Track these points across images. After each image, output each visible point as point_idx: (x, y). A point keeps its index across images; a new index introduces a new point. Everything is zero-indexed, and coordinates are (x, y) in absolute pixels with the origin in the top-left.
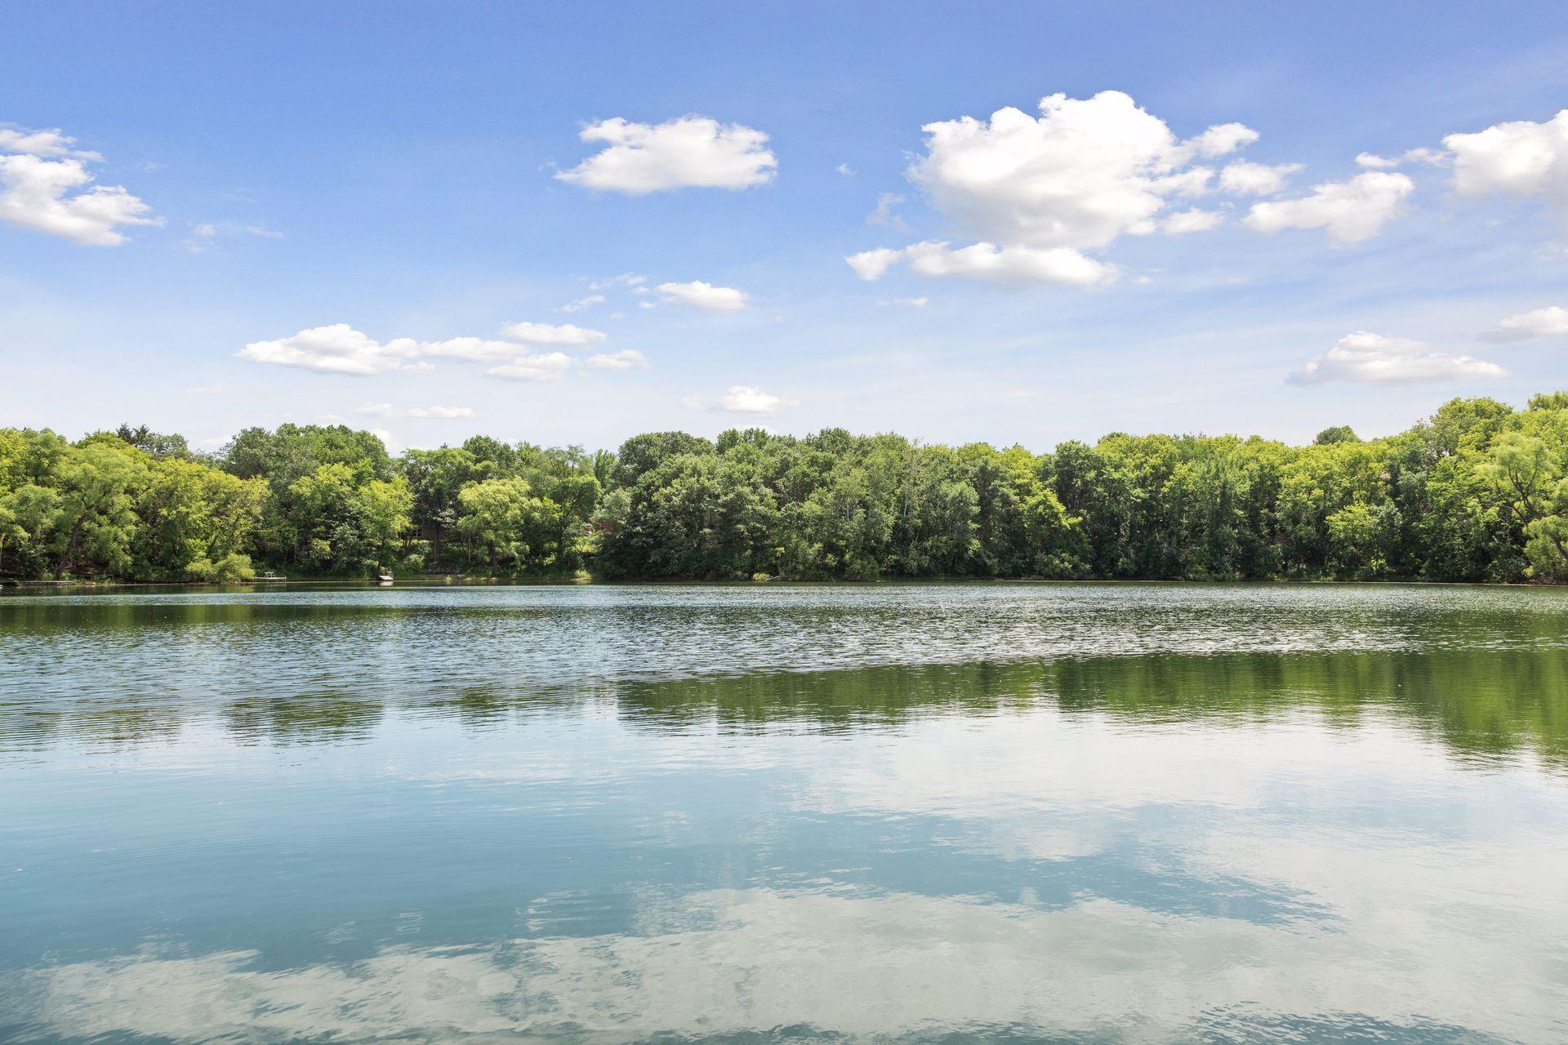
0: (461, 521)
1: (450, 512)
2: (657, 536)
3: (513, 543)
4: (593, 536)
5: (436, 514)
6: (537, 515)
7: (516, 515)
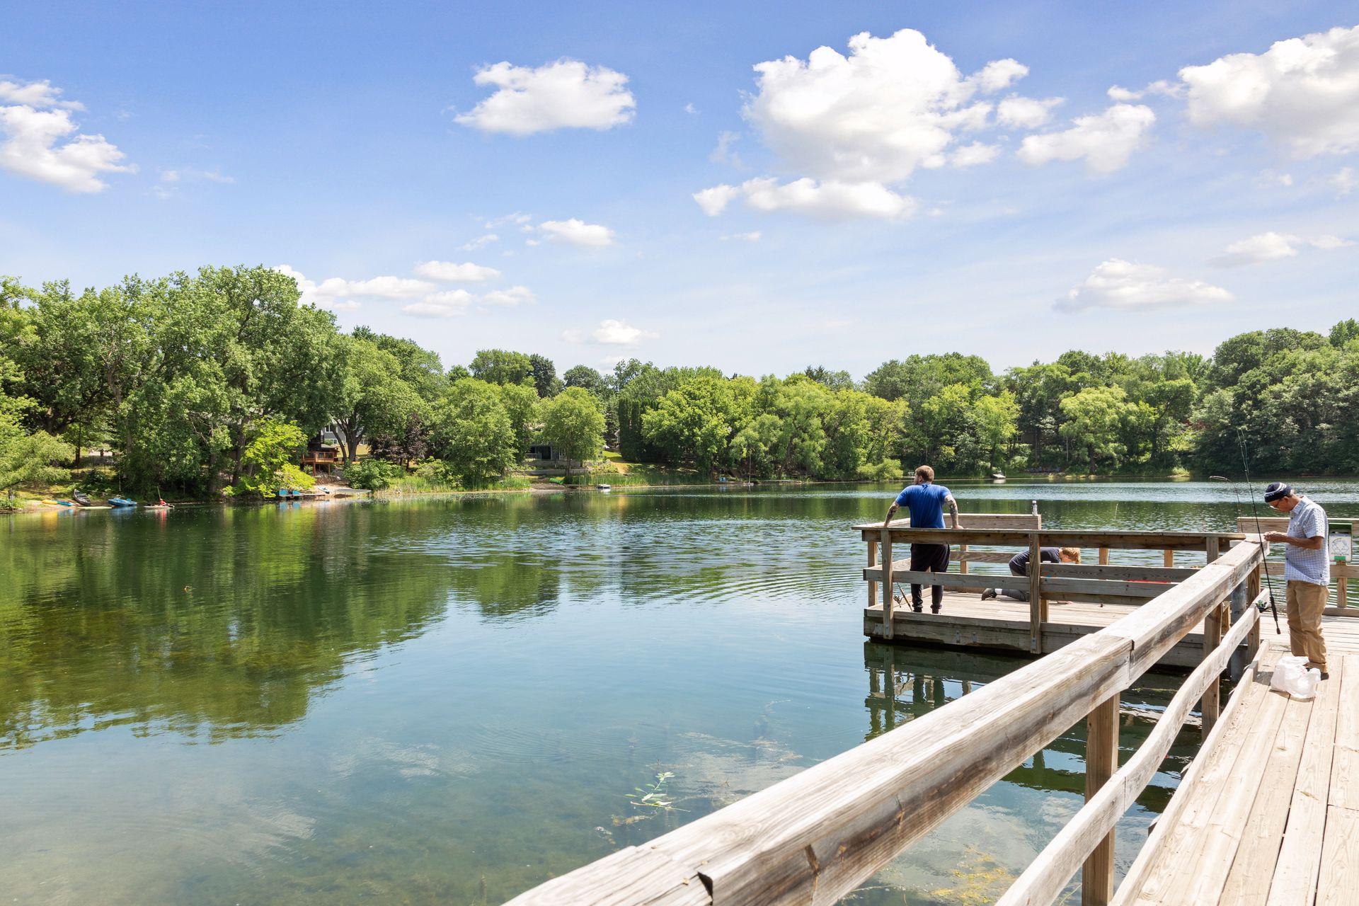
0: (1062, 427)
1: (1049, 419)
2: (1267, 435)
3: (1111, 445)
4: (1190, 435)
5: (1038, 421)
6: (1132, 418)
7: (1114, 419)
